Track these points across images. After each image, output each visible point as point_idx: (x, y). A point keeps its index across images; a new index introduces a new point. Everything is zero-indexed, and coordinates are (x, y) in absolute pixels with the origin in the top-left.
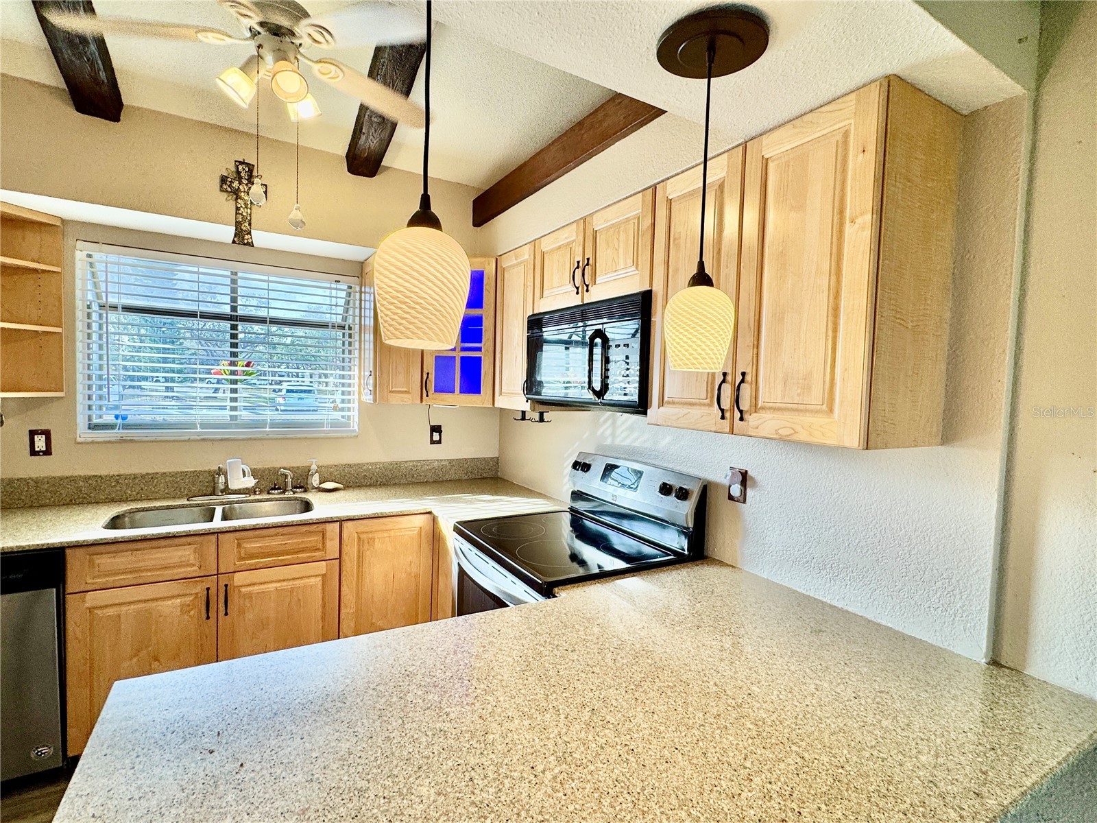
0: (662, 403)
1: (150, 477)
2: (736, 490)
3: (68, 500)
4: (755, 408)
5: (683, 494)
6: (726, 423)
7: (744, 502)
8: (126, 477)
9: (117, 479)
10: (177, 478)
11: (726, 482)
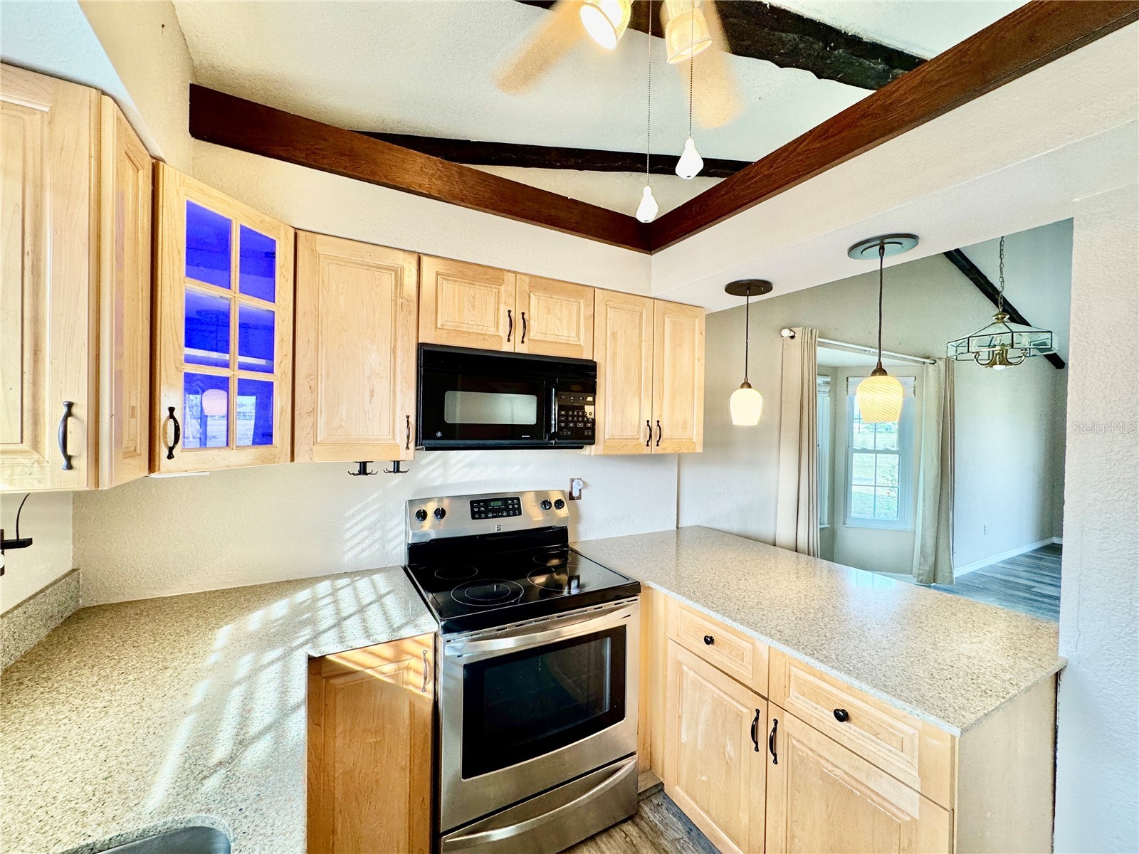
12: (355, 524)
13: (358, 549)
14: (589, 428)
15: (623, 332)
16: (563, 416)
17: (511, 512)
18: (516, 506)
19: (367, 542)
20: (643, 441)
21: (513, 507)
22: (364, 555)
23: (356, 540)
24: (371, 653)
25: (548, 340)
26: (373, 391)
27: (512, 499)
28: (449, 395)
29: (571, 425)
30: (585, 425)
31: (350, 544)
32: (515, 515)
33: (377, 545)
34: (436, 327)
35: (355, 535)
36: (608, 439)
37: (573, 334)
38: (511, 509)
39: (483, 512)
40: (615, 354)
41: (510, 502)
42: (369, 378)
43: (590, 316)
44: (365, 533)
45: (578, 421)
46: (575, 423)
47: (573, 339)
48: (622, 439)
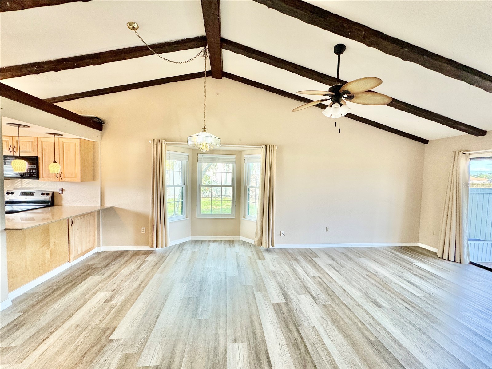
0: (43, 177)
2: (61, 192)
4: (64, 177)
5: (48, 194)
6: (59, 180)
7: (63, 194)
11: (58, 191)
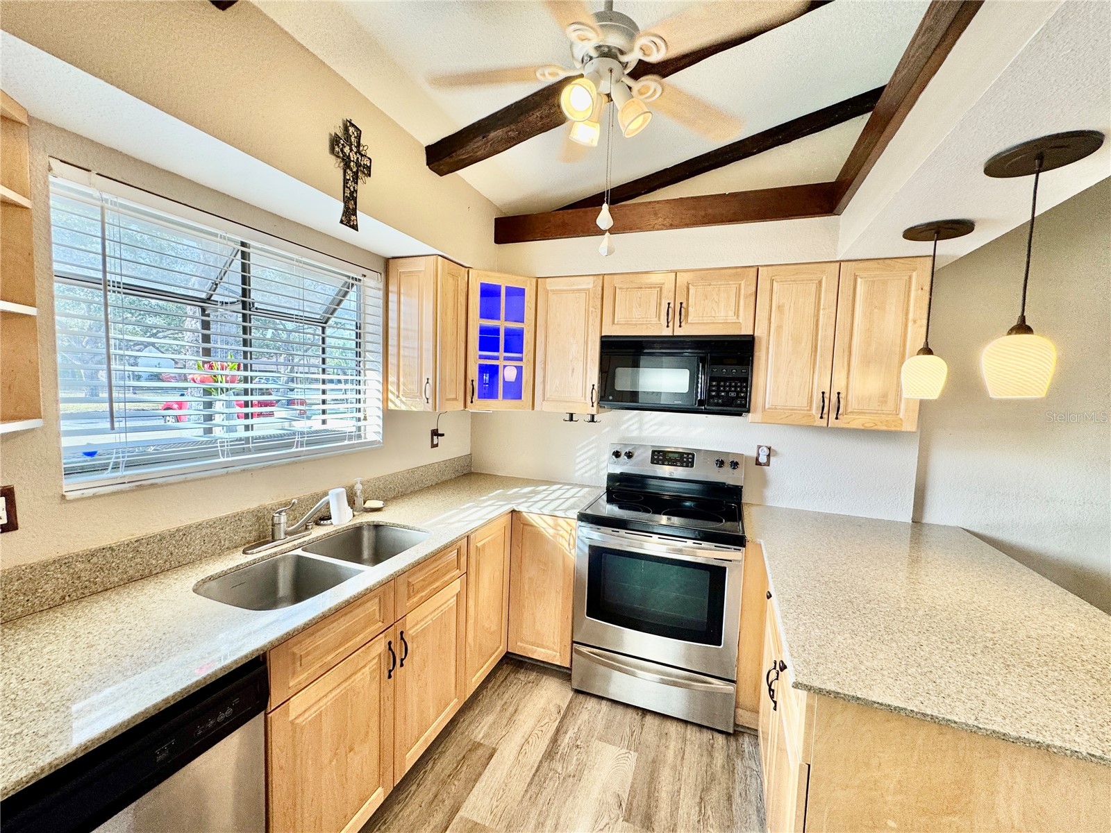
1: (181, 534)
3: (58, 597)
7: (769, 465)
8: (149, 540)
9: (136, 546)
10: (215, 528)
12: (582, 454)
13: (583, 470)
14: (742, 397)
15: (792, 305)
16: (714, 386)
17: (685, 464)
18: (690, 460)
19: (589, 467)
20: (816, 412)
21: (688, 459)
22: (587, 475)
23: (582, 464)
24: (541, 518)
25: (705, 321)
26: (573, 369)
27: (688, 454)
28: (619, 371)
29: (723, 394)
30: (737, 394)
31: (579, 466)
32: (687, 466)
33: (593, 471)
34: (613, 323)
35: (582, 461)
36: (769, 408)
37: (731, 313)
38: (685, 462)
39: (661, 460)
40: (779, 327)
41: (685, 456)
42: (571, 361)
43: (751, 295)
44: (588, 461)
45: (730, 391)
46: (727, 392)
47: (730, 318)
48: (787, 409)
